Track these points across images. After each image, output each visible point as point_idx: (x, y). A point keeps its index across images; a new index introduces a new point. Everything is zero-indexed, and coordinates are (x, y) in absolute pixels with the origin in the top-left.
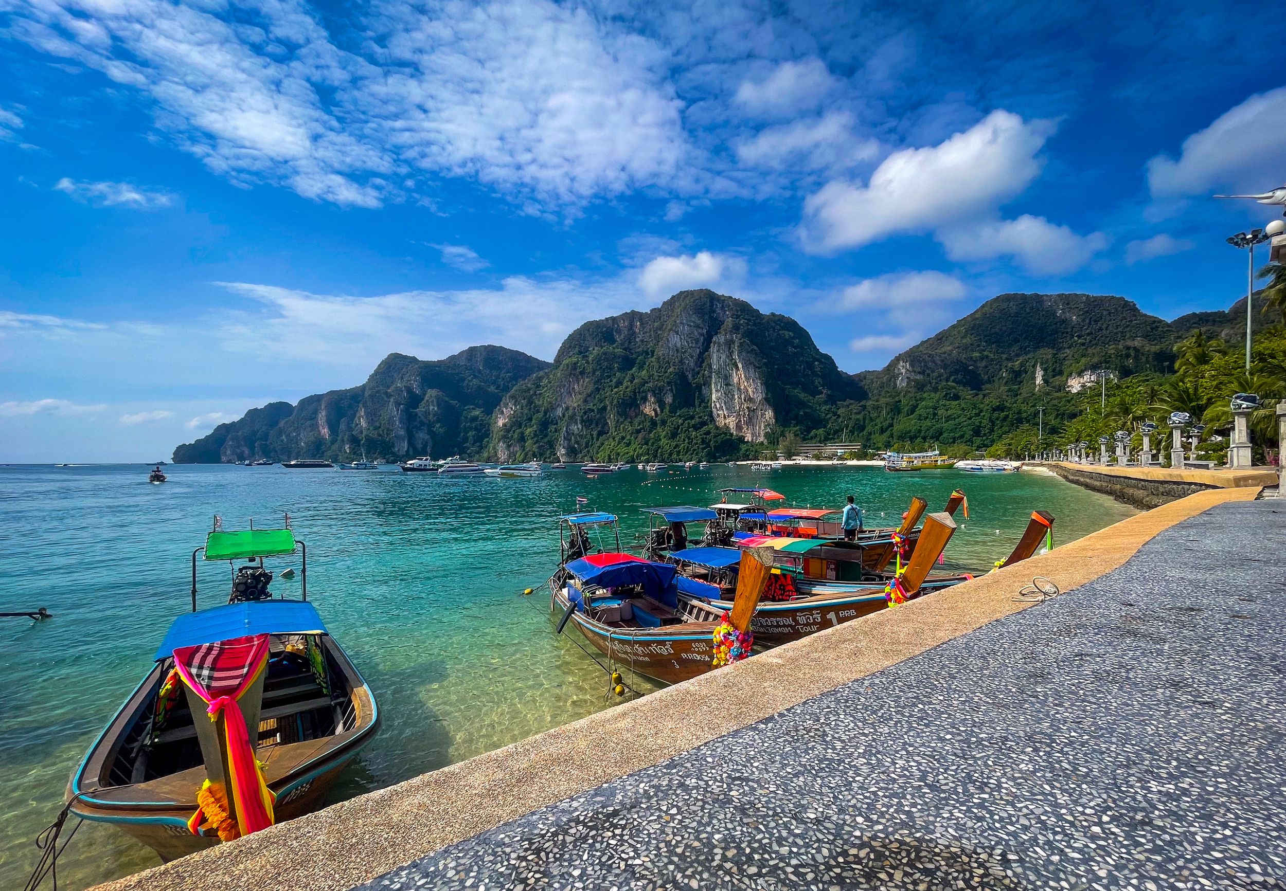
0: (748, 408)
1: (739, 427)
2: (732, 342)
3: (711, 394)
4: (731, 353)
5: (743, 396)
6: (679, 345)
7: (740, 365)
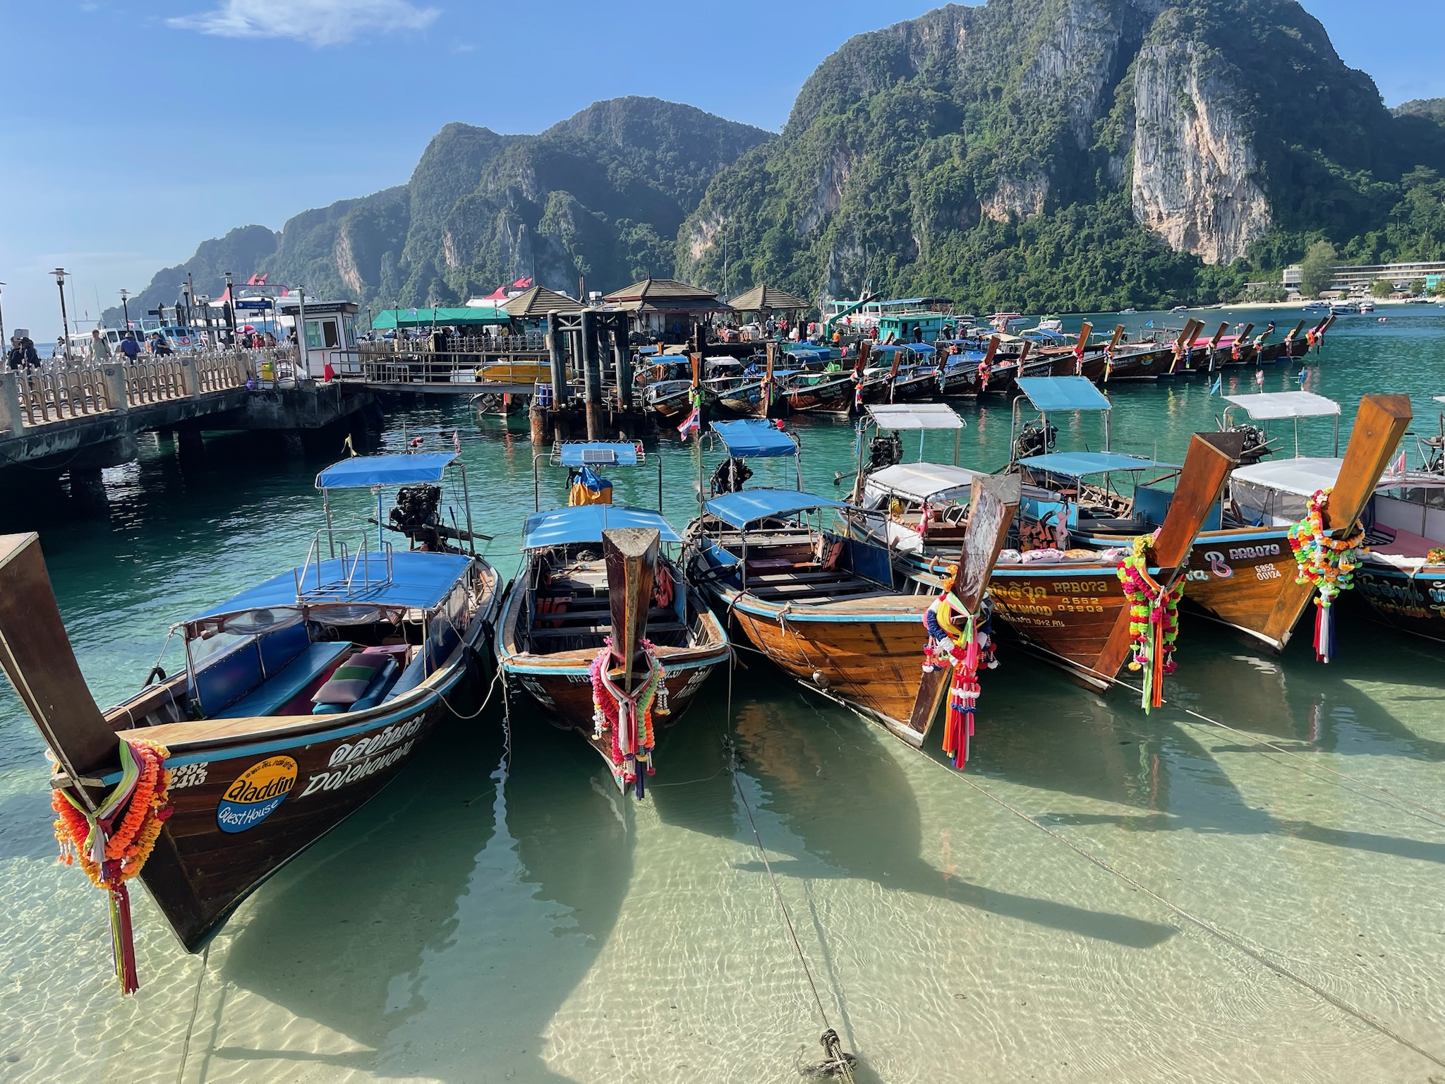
0: (1215, 196)
1: (1191, 237)
2: (1184, 58)
3: (1131, 171)
4: (1181, 83)
5: (1204, 172)
6: (1060, 73)
7: (1201, 108)
